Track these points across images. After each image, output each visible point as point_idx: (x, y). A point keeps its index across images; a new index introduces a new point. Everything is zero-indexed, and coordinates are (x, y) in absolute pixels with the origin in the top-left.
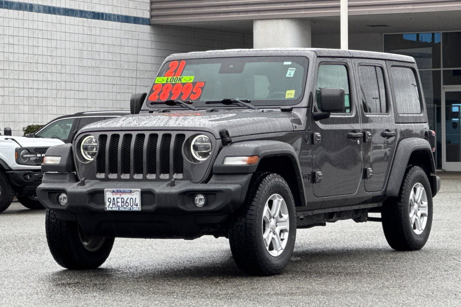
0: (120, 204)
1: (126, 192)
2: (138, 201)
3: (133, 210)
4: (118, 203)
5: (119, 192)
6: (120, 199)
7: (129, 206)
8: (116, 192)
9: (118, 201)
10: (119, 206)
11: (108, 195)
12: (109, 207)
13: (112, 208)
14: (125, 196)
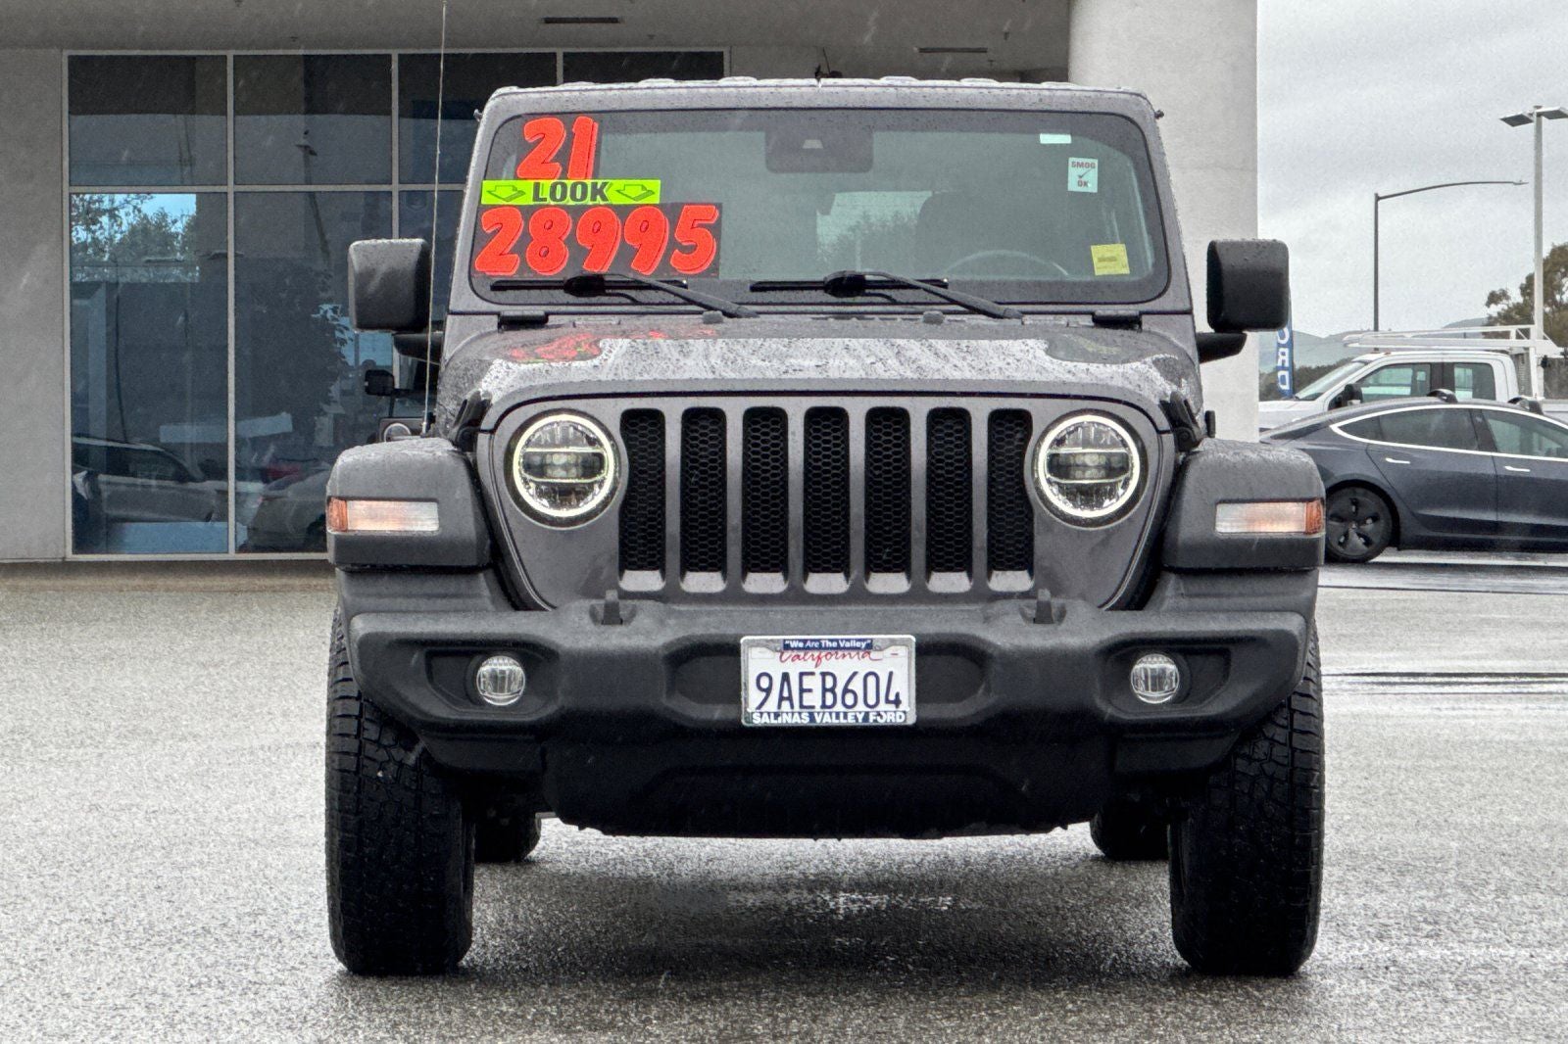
0: (813, 699)
1: (844, 648)
2: (904, 685)
3: (881, 721)
4: (805, 695)
5: (814, 648)
6: (818, 678)
7: (861, 707)
8: (798, 649)
9: (805, 687)
10: (813, 707)
11: (758, 660)
12: (760, 709)
13: (777, 715)
14: (842, 667)
